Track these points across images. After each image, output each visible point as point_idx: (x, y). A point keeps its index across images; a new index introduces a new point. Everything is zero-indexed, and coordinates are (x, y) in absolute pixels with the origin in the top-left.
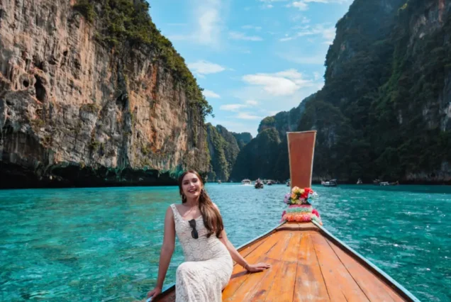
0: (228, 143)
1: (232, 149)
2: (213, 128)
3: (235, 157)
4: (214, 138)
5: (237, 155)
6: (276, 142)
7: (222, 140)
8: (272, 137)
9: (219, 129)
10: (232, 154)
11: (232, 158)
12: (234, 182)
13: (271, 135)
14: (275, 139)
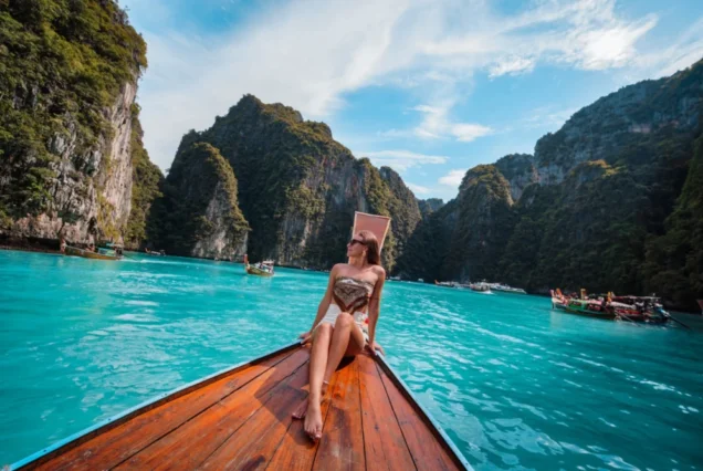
0: (399, 202)
1: (406, 214)
2: (373, 170)
3: (410, 231)
4: (372, 186)
5: (414, 226)
6: (503, 203)
7: (389, 193)
8: (496, 191)
9: (385, 174)
10: (406, 224)
11: (405, 231)
12: (404, 278)
13: (494, 187)
14: (503, 196)
